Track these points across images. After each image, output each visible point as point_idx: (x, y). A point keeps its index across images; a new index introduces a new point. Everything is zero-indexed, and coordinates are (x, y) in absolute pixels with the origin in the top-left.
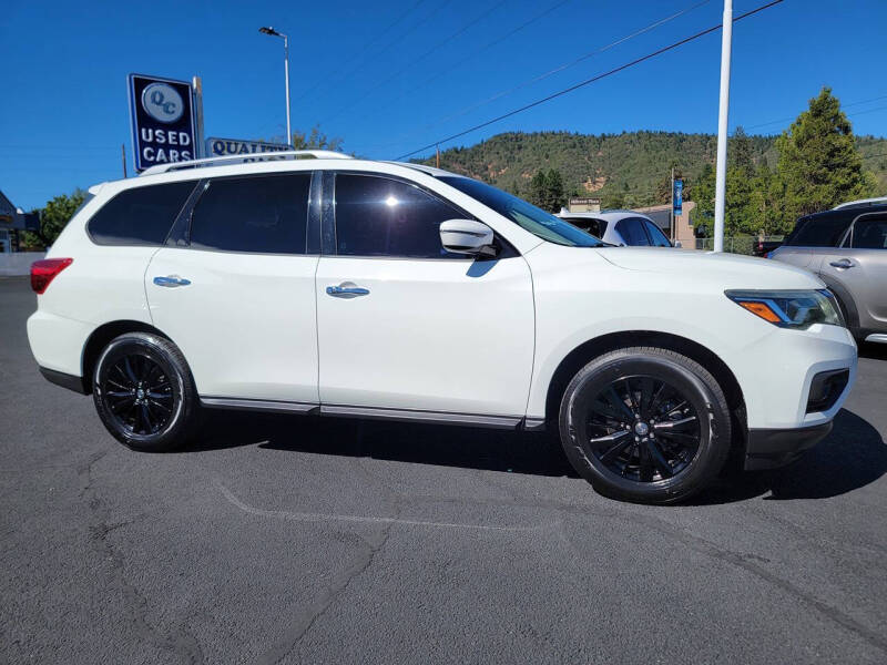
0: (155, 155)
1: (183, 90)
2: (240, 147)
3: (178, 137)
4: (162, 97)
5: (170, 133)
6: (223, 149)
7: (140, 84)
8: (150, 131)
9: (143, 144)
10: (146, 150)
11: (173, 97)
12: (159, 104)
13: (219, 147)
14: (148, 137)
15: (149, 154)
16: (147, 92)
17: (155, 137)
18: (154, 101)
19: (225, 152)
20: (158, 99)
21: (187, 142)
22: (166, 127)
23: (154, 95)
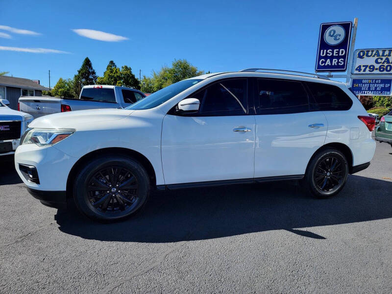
0: (325, 62)
1: (346, 27)
2: (374, 53)
3: (339, 52)
4: (335, 32)
5: (335, 50)
6: (363, 55)
7: (325, 27)
8: (325, 51)
9: (320, 57)
10: (321, 60)
11: (341, 31)
12: (332, 36)
13: (362, 54)
14: (323, 54)
15: (322, 63)
16: (328, 31)
17: (327, 53)
18: (330, 35)
19: (365, 56)
20: (332, 34)
21: (343, 54)
22: (333, 47)
23: (330, 32)
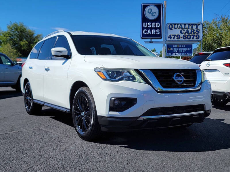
0: (147, 32)
1: (159, 7)
2: (179, 26)
3: (156, 24)
4: (151, 10)
5: (153, 23)
6: (172, 27)
7: (145, 7)
8: (146, 23)
9: (143, 28)
10: (144, 30)
11: (155, 10)
12: (150, 13)
13: (171, 27)
14: (145, 26)
15: (145, 32)
16: (147, 9)
17: (148, 25)
18: (149, 12)
19: (173, 28)
20: (150, 11)
21: (159, 26)
22: (152, 21)
23: (149, 10)
